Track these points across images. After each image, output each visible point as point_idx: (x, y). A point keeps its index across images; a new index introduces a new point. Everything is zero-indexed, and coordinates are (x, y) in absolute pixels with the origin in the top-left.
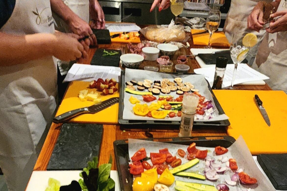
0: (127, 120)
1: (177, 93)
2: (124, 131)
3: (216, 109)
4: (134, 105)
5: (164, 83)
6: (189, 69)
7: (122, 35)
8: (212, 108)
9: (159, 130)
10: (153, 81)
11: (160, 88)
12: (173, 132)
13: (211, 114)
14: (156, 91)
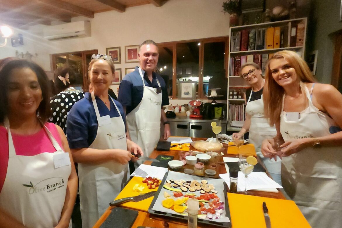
0: (154, 210)
1: (200, 193)
2: (151, 219)
3: (225, 211)
4: (165, 199)
5: (193, 183)
6: (215, 174)
7: (178, 145)
8: (222, 209)
9: (175, 222)
10: (186, 181)
11: (189, 187)
12: (185, 225)
13: (220, 214)
14: (185, 189)
